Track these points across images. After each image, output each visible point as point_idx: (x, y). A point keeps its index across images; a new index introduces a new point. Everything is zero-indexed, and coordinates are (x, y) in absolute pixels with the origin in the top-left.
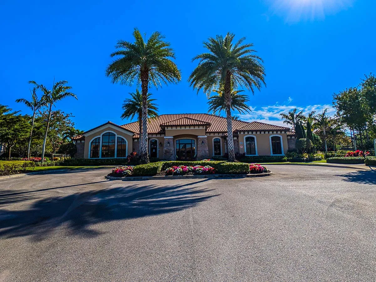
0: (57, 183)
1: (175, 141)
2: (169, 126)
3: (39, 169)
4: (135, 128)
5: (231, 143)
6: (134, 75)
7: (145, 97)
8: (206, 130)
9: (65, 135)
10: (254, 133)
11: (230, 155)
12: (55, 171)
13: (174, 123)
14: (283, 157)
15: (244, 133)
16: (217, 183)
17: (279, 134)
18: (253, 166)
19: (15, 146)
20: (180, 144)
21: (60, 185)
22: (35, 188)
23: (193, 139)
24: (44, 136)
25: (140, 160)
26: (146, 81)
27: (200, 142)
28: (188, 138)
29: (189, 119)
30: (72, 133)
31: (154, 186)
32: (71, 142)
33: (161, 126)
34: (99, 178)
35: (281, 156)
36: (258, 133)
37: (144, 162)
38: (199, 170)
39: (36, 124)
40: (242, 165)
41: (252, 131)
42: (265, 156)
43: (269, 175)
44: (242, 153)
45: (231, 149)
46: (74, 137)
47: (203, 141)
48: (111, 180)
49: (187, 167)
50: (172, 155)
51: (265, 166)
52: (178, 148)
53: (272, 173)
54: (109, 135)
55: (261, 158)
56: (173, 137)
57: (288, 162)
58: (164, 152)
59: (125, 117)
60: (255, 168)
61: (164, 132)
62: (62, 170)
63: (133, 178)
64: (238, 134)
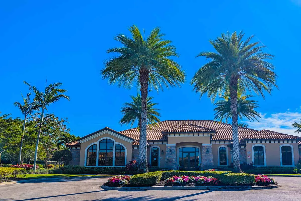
0: (48, 192)
1: (178, 149)
2: (172, 133)
3: (30, 177)
4: (135, 135)
5: (236, 153)
6: (133, 77)
7: (145, 102)
8: (211, 137)
9: (60, 141)
10: (263, 142)
11: (235, 165)
12: (48, 179)
13: (177, 129)
14: (293, 168)
15: (252, 142)
16: (219, 195)
17: (290, 144)
18: (259, 178)
19: (5, 152)
20: (183, 152)
21: (51, 194)
22: (25, 196)
23: (197, 147)
24: (37, 142)
25: (139, 170)
26: (146, 84)
27: (204, 151)
28: (192, 146)
29: (193, 125)
30: (66, 140)
31: (151, 197)
32: (67, 149)
33: (163, 133)
34: (94, 187)
35: (291, 167)
36: (268, 142)
37: (143, 172)
38: (201, 181)
39: (28, 129)
40: (247, 176)
41: (261, 140)
42: (274, 167)
43: (276, 187)
44: (249, 163)
45: (237, 159)
46: (69, 144)
47: (207, 150)
48: (106, 190)
49: (189, 177)
50: (174, 164)
51: (271, 177)
52: (181, 157)
53: (279, 185)
54: (107, 142)
55: (270, 169)
56: (175, 145)
57: (299, 174)
58: (166, 161)
59: (124, 122)
60: (261, 179)
61: (166, 139)
62: (56, 178)
63: (129, 188)
64: (245, 143)
